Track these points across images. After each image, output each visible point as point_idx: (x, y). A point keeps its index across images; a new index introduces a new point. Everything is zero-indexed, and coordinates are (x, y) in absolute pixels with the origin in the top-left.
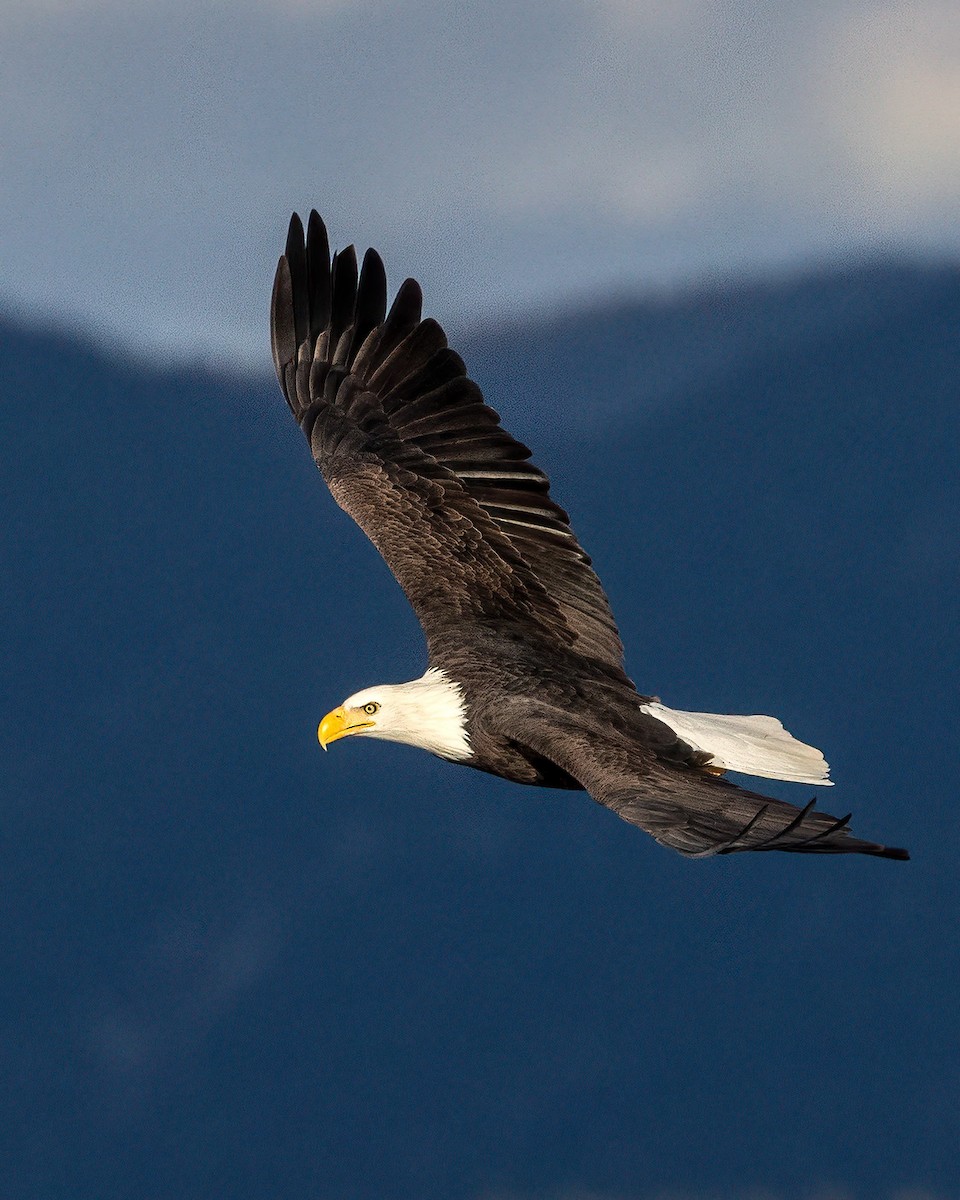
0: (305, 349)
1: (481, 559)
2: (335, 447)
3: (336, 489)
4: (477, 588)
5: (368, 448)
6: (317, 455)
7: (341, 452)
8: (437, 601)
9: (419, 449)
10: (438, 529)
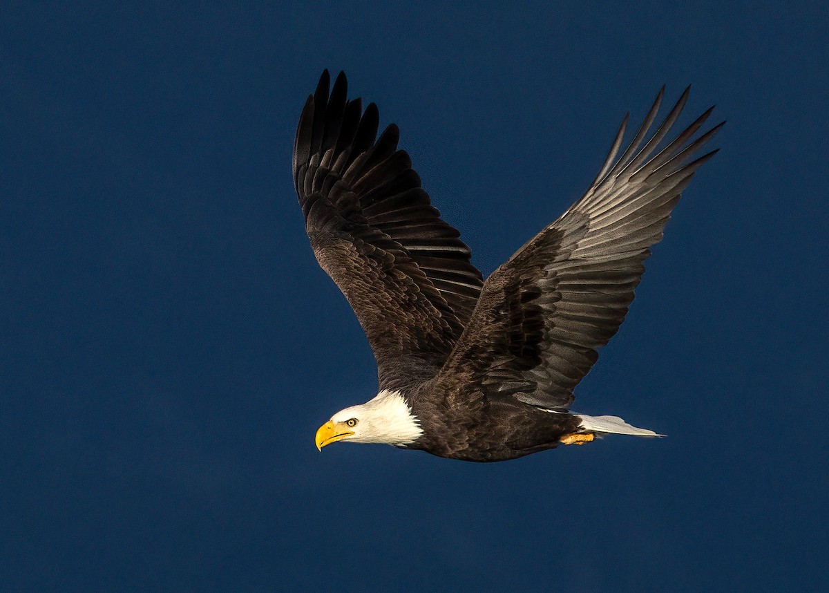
0: (316, 158)
1: (419, 308)
2: (322, 226)
3: (319, 254)
4: (416, 331)
5: (345, 229)
6: (309, 229)
7: (327, 229)
8: (386, 340)
9: (379, 231)
10: (390, 287)
